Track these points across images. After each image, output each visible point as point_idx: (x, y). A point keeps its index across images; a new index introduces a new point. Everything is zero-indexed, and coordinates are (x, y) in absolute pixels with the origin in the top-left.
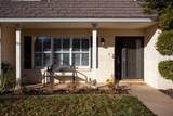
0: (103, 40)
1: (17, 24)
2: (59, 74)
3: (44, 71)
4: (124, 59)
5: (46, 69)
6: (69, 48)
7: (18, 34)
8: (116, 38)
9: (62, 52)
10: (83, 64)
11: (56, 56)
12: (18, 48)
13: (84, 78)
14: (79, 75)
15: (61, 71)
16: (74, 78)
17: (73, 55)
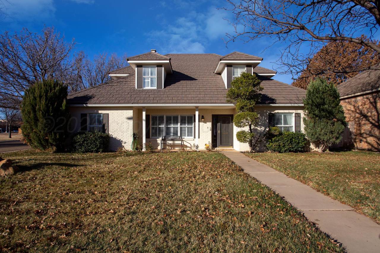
0: (203, 117)
1: (144, 107)
2: (171, 142)
3: (159, 140)
4: (219, 132)
5: (161, 138)
6: (177, 123)
7: (144, 114)
8: (212, 115)
9: (172, 126)
10: (188, 136)
11: (168, 129)
12: (144, 123)
13: (189, 145)
14: (185, 143)
15: (172, 140)
16: (182, 146)
17: (181, 128)
